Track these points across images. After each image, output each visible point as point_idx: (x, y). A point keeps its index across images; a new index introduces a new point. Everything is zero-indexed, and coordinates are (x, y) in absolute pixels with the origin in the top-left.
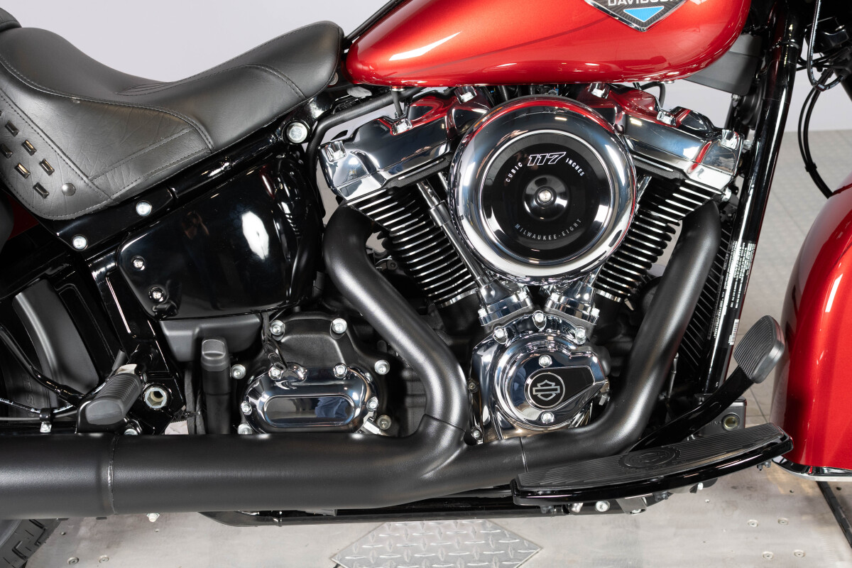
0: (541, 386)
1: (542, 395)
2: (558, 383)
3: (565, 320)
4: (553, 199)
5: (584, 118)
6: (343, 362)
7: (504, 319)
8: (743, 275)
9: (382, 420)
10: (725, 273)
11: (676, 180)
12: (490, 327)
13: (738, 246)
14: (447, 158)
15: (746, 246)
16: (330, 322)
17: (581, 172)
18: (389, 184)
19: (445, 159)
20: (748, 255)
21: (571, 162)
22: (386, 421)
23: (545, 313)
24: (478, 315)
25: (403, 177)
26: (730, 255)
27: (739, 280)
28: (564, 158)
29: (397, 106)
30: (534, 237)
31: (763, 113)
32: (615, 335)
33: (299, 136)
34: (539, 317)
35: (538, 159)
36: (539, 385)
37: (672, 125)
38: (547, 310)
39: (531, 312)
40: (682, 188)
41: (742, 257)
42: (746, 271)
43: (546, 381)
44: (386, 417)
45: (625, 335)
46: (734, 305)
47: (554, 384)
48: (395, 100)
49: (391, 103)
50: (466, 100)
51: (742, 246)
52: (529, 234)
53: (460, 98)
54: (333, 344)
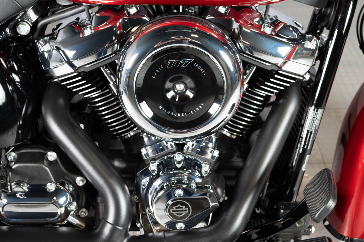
0: (176, 208)
1: (176, 214)
2: (187, 206)
3: (196, 158)
4: (184, 90)
5: (208, 35)
6: (53, 180)
7: (157, 156)
8: (314, 129)
9: (82, 212)
10: (302, 126)
11: (272, 70)
12: (148, 160)
13: (311, 109)
14: (118, 53)
15: (317, 111)
16: (46, 154)
17: (204, 73)
18: (80, 69)
19: (116, 54)
20: (319, 116)
21: (197, 65)
22: (84, 213)
23: (183, 153)
24: (141, 152)
25: (89, 66)
26: (306, 115)
27: (311, 132)
28: (193, 63)
29: (87, 12)
30: (172, 114)
31: (336, 18)
32: (232, 157)
33: (24, 32)
34: (178, 157)
35: (175, 63)
36: (174, 207)
37: (272, 34)
38: (185, 151)
39: (174, 153)
40: (276, 76)
41: (314, 118)
42: (316, 126)
43: (179, 205)
44: (84, 210)
45: (238, 157)
46: (307, 147)
47: (184, 207)
48: (86, 9)
49: (83, 11)
50: (132, 13)
51: (314, 110)
52: (168, 112)
53: (127, 11)
54: (46, 170)
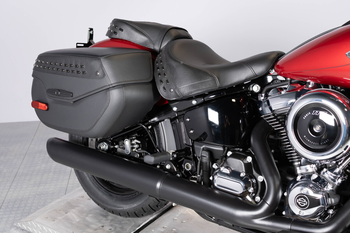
2: (307, 201)
6: (244, 171)
18: (274, 112)
25: (279, 110)
30: (310, 142)
35: (317, 112)
36: (300, 199)
39: (314, 173)
43: (303, 198)
44: (258, 197)
47: (305, 200)
48: (289, 83)
50: (310, 87)
52: (309, 141)
54: (242, 164)
